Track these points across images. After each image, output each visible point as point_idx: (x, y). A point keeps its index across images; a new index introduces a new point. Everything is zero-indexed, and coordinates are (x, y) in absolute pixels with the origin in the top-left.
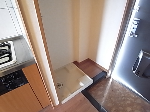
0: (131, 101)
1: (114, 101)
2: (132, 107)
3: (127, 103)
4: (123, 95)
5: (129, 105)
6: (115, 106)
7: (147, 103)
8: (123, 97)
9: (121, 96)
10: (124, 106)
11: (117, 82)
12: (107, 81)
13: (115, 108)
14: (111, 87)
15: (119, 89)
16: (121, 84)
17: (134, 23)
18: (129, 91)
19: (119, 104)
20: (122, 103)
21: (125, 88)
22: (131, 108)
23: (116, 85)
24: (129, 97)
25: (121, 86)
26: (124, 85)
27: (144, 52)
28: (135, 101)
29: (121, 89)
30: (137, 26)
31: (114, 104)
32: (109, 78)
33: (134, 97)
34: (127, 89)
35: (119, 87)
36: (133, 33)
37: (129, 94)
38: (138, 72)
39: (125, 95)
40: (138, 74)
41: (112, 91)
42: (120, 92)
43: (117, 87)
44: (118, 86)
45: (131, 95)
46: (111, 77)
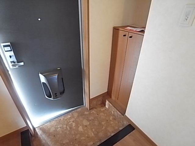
0: (73, 121)
1: (68, 141)
2: (79, 124)
3: (74, 127)
4: (65, 126)
5: (77, 126)
6: (74, 143)
7: (80, 109)
8: (66, 127)
9: (65, 129)
10: (76, 132)
11: (46, 124)
12: (38, 137)
13: (76, 143)
14: (49, 135)
15: (56, 127)
16: (50, 121)
17: (6, 50)
18: (63, 117)
19: (74, 136)
20: (73, 132)
21: (58, 119)
22: (80, 126)
23: (49, 127)
24: (69, 121)
25: (54, 122)
26: (54, 118)
27: (43, 74)
28: (74, 118)
29: (57, 124)
30: (12, 52)
31: (71, 143)
32: (35, 131)
33: (70, 116)
34: (60, 118)
35: (54, 125)
36: (15, 63)
37: (66, 119)
38: (56, 95)
39: (66, 124)
40: (56, 97)
41: (54, 136)
42: (60, 128)
43: (53, 128)
44: (52, 126)
45: (68, 118)
46: (35, 127)
